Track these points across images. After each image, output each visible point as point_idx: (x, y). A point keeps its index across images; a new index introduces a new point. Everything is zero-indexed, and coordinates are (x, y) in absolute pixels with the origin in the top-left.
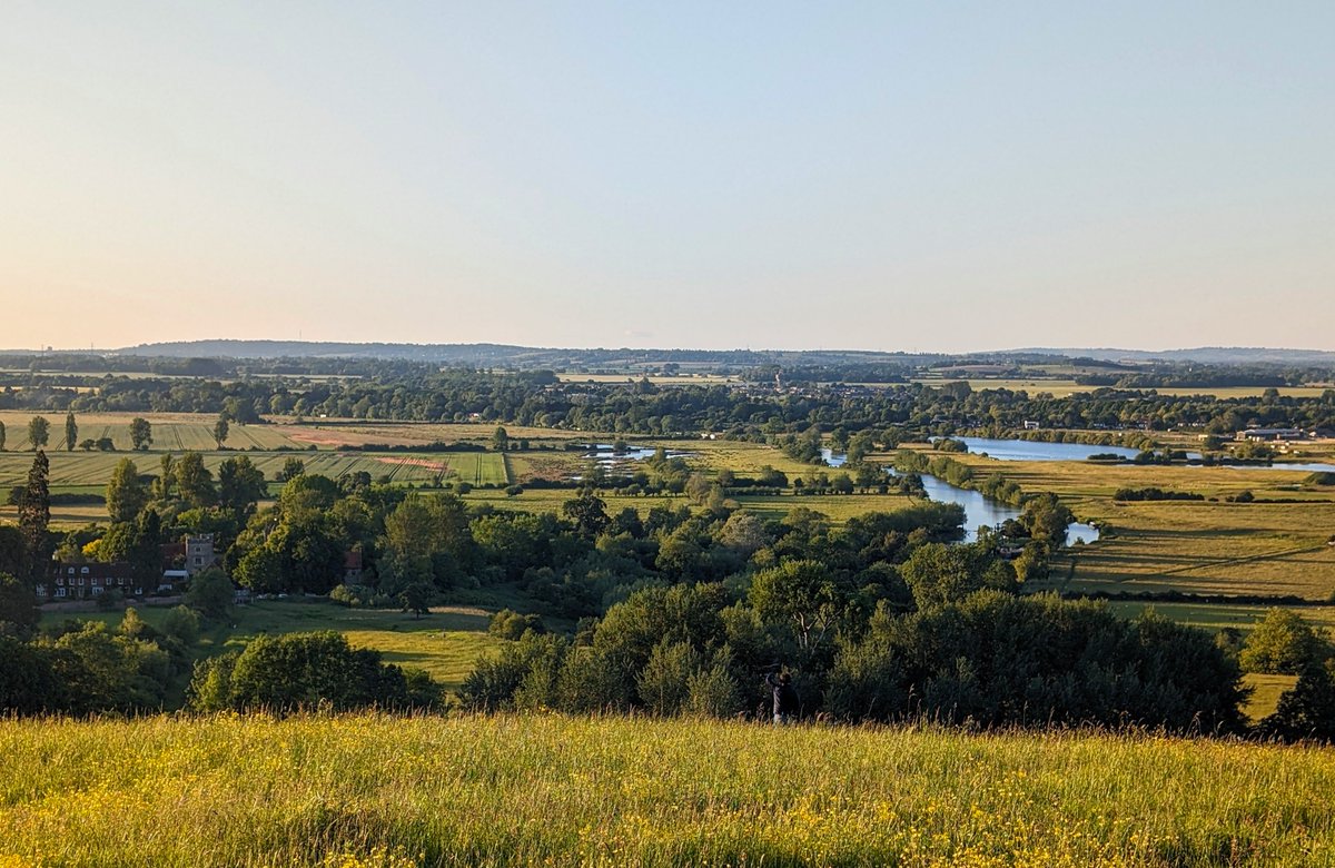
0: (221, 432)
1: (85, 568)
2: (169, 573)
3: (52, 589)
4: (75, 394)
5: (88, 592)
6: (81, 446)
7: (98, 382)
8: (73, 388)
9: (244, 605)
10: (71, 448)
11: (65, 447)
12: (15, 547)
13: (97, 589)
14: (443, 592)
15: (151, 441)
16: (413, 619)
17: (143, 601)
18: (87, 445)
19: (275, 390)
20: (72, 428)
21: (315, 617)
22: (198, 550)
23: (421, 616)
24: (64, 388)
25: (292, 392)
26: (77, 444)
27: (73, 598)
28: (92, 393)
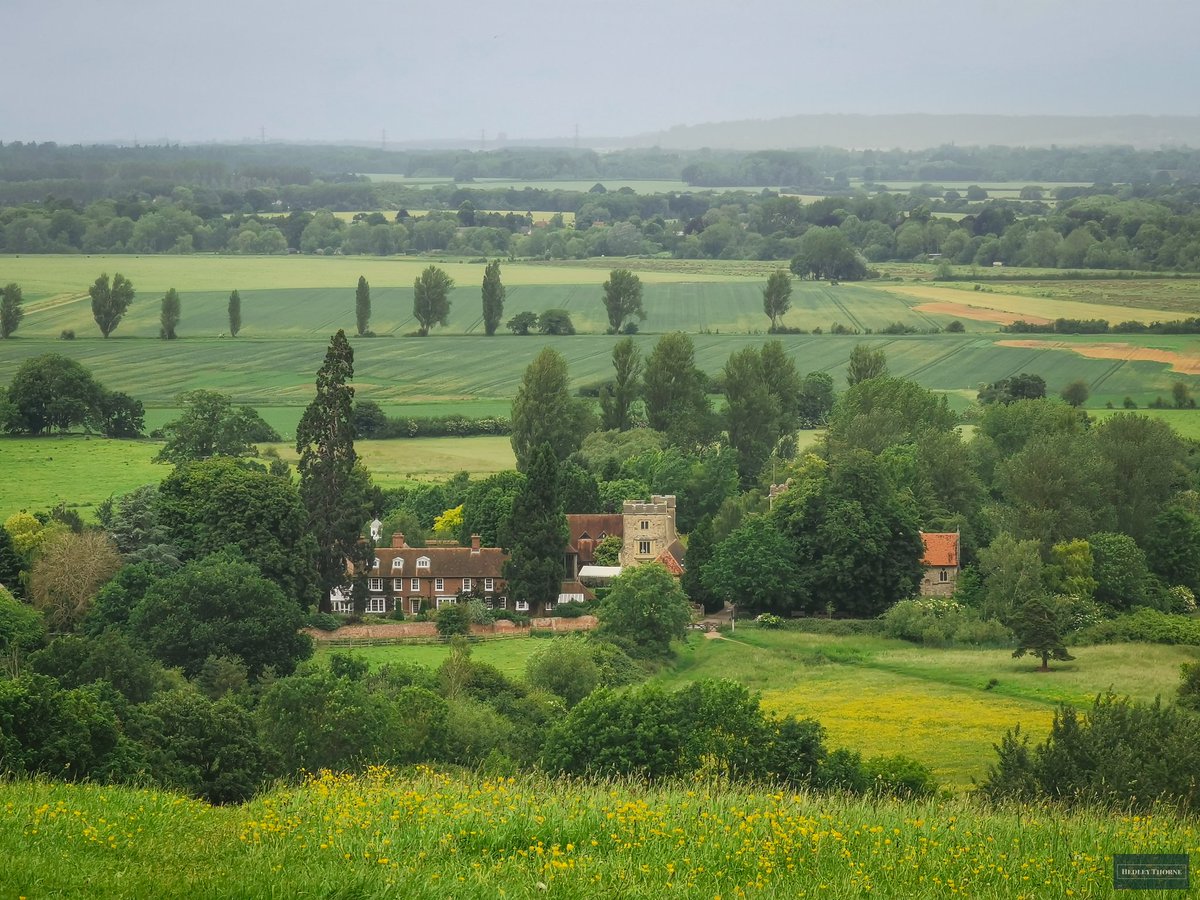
0: (776, 297)
1: (425, 559)
2: (589, 571)
3: (360, 599)
4: (525, 222)
5: (428, 604)
6: (510, 325)
7: (574, 203)
8: (524, 214)
9: (717, 636)
10: (491, 329)
11: (481, 329)
12: (284, 517)
13: (444, 598)
14: (1112, 617)
15: (643, 316)
16: (1036, 669)
17: (527, 624)
18: (522, 325)
19: (907, 214)
20: (492, 293)
21: (844, 662)
22: (645, 525)
23: (1051, 662)
24: (504, 213)
25: (939, 216)
26: (504, 321)
27: (398, 617)
28: (558, 223)
